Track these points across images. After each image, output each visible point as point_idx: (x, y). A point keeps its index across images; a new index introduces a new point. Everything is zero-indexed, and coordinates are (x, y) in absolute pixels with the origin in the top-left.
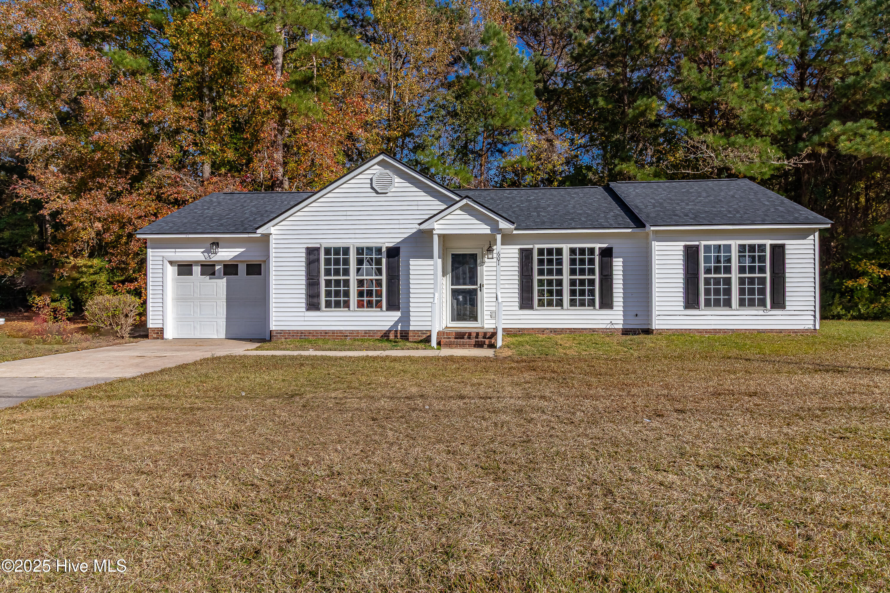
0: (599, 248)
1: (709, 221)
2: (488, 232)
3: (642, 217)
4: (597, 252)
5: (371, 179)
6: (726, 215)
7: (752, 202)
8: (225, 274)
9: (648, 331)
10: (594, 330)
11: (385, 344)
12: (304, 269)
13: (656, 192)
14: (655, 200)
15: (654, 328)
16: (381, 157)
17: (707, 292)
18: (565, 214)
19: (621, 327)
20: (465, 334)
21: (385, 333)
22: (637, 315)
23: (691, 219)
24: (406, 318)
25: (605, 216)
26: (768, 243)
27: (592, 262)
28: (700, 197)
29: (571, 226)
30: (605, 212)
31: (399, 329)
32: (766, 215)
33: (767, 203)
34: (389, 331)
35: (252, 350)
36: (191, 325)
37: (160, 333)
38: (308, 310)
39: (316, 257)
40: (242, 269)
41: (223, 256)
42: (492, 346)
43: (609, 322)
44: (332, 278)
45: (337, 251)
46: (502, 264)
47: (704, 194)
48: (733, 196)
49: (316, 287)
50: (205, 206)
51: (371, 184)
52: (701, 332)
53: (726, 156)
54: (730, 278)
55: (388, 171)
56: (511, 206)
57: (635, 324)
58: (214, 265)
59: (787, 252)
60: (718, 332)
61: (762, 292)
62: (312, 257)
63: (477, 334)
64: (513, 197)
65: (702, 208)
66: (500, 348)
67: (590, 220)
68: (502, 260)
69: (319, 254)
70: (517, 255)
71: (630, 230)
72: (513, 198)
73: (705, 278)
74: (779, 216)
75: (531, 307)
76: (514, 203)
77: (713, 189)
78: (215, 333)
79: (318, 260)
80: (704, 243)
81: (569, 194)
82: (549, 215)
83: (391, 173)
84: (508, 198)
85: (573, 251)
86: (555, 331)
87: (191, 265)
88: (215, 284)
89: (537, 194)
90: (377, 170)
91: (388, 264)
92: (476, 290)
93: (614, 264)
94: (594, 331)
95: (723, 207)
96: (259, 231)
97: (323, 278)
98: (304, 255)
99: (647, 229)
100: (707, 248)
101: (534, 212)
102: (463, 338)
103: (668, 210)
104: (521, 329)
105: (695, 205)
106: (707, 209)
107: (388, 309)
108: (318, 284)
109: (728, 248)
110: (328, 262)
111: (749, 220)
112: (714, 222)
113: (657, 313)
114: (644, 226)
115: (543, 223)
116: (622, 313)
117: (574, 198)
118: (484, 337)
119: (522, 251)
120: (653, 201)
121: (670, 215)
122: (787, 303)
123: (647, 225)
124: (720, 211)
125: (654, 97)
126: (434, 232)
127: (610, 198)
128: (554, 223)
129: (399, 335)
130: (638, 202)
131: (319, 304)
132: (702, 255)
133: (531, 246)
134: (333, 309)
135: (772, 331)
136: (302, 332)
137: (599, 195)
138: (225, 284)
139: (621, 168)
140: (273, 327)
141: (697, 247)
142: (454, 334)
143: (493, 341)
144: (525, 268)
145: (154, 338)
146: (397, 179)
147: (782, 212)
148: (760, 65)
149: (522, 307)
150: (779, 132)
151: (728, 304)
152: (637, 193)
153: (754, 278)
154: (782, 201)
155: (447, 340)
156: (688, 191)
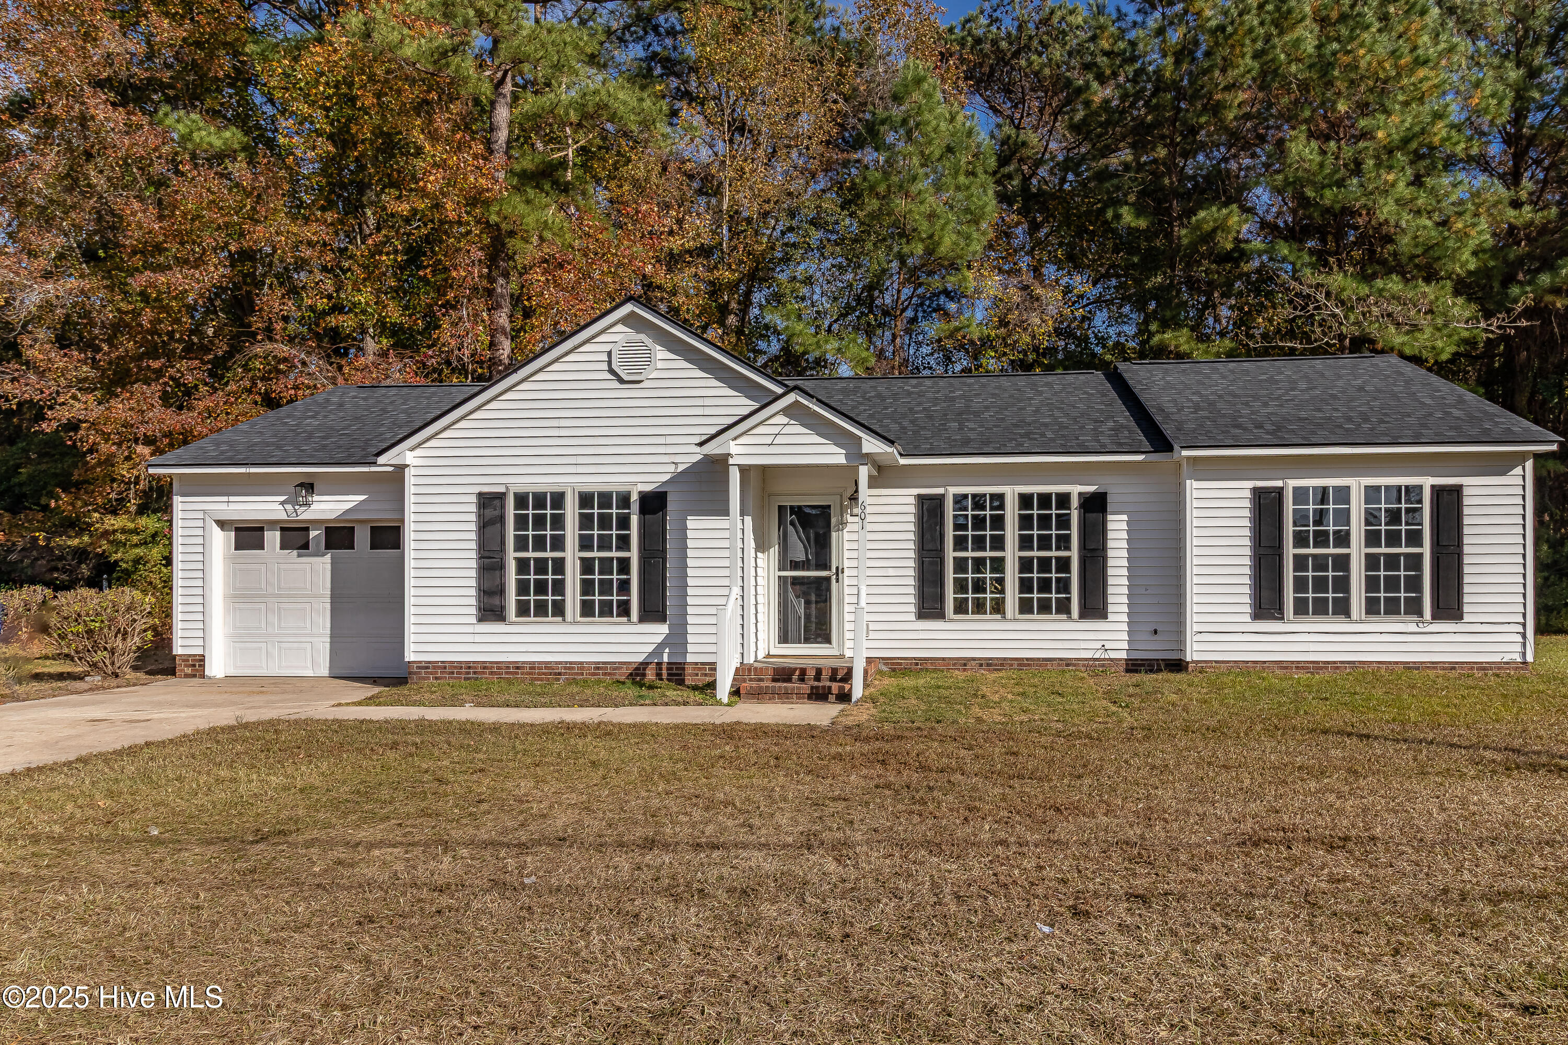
0: (1080, 494)
1: (1304, 438)
2: (842, 460)
3: (1168, 430)
4: (1075, 502)
5: (609, 354)
6: (1340, 427)
7: (1398, 399)
8: (328, 546)
9: (1178, 666)
10: (1068, 662)
11: (631, 692)
12: (473, 536)
13: (1206, 381)
14: (1201, 396)
15: (1188, 659)
16: (628, 308)
17: (1300, 584)
18: (1016, 426)
19: (1123, 655)
20: (792, 671)
21: (637, 669)
22: (1156, 632)
23: (1268, 433)
24: (678, 638)
25: (1094, 429)
26: (1428, 482)
27: (1064, 522)
28: (1293, 389)
29: (1022, 449)
30: (1096, 421)
31: (666, 659)
32: (1424, 426)
33: (1428, 401)
34: (644, 665)
35: (348, 704)
36: (260, 649)
37: (198, 664)
38: (481, 620)
39: (497, 513)
40: (362, 537)
41: (323, 511)
42: (844, 697)
43: (1098, 645)
44: (530, 554)
45: (540, 500)
46: (869, 527)
47: (1303, 385)
48: (1361, 389)
49: (498, 573)
50: (310, 410)
51: (610, 363)
52: (1286, 668)
53: (1364, 314)
54: (1348, 556)
55: (642, 337)
56: (911, 409)
57: (1153, 649)
58: (307, 529)
59: (1466, 501)
60: (1321, 668)
61: (1414, 584)
62: (490, 513)
63: (819, 672)
64: (921, 391)
65: (1293, 412)
66: (858, 701)
67: (1063, 436)
68: (869, 518)
69: (503, 507)
70: (912, 509)
71: (1140, 457)
72: (921, 394)
73: (1295, 556)
74: (1451, 428)
75: (940, 615)
76: (920, 404)
77: (1323, 375)
78: (309, 664)
79: (502, 519)
80: (1293, 483)
81: (1034, 386)
82: (982, 426)
83: (648, 341)
84: (909, 393)
85: (1025, 501)
86: (988, 665)
87: (261, 529)
88: (308, 567)
89: (969, 385)
90: (620, 335)
91: (643, 526)
92: (828, 579)
93: (1110, 526)
94: (1067, 665)
95: (1337, 410)
96: (381, 460)
97: (512, 556)
98: (473, 508)
99: (1175, 455)
100: (1301, 494)
101: (954, 421)
102: (789, 680)
103: (1224, 416)
104: (920, 659)
105: (1281, 406)
106: (1303, 414)
107: (642, 620)
108: (502, 567)
109: (1343, 494)
110: (521, 522)
111: (1387, 435)
112: (1314, 441)
113: (1196, 628)
114: (1169, 448)
115: (967, 442)
116: (1125, 627)
117: (1041, 393)
118: (833, 679)
119: (922, 500)
120: (1196, 398)
121: (1226, 426)
122: (1466, 609)
123: (1176, 447)
124: (1330, 418)
125: (1234, 207)
126: (731, 461)
127: (1113, 394)
128: (987, 442)
129: (664, 672)
130: (1165, 400)
131: (503, 608)
132: (1289, 507)
133: (940, 491)
134: (532, 619)
135: (1434, 665)
136: (469, 665)
137: (1092, 388)
138: (329, 566)
139: (1161, 341)
140: (410, 656)
141: (1280, 491)
142: (770, 672)
143: (847, 687)
144: (928, 536)
145: (187, 676)
146: (661, 353)
147: (1458, 418)
148: (1436, 140)
149: (923, 614)
150: (1470, 273)
151: (1343, 609)
152: (1168, 383)
153: (1398, 555)
154: (1460, 396)
155: (754, 684)
156: (1271, 380)
